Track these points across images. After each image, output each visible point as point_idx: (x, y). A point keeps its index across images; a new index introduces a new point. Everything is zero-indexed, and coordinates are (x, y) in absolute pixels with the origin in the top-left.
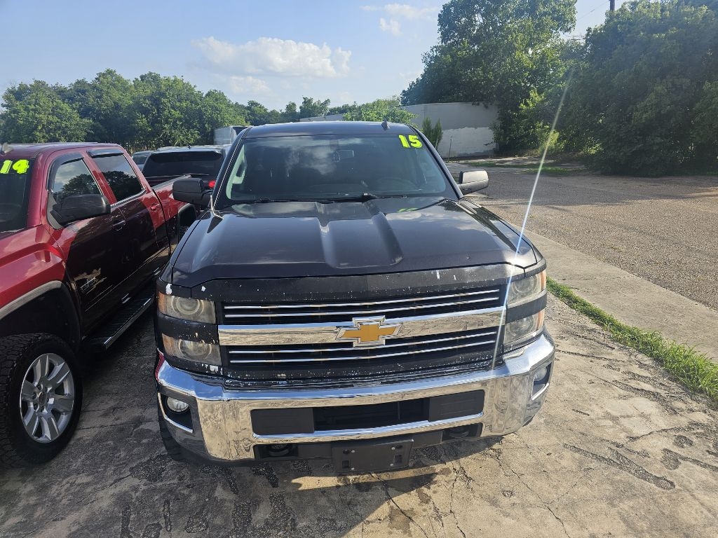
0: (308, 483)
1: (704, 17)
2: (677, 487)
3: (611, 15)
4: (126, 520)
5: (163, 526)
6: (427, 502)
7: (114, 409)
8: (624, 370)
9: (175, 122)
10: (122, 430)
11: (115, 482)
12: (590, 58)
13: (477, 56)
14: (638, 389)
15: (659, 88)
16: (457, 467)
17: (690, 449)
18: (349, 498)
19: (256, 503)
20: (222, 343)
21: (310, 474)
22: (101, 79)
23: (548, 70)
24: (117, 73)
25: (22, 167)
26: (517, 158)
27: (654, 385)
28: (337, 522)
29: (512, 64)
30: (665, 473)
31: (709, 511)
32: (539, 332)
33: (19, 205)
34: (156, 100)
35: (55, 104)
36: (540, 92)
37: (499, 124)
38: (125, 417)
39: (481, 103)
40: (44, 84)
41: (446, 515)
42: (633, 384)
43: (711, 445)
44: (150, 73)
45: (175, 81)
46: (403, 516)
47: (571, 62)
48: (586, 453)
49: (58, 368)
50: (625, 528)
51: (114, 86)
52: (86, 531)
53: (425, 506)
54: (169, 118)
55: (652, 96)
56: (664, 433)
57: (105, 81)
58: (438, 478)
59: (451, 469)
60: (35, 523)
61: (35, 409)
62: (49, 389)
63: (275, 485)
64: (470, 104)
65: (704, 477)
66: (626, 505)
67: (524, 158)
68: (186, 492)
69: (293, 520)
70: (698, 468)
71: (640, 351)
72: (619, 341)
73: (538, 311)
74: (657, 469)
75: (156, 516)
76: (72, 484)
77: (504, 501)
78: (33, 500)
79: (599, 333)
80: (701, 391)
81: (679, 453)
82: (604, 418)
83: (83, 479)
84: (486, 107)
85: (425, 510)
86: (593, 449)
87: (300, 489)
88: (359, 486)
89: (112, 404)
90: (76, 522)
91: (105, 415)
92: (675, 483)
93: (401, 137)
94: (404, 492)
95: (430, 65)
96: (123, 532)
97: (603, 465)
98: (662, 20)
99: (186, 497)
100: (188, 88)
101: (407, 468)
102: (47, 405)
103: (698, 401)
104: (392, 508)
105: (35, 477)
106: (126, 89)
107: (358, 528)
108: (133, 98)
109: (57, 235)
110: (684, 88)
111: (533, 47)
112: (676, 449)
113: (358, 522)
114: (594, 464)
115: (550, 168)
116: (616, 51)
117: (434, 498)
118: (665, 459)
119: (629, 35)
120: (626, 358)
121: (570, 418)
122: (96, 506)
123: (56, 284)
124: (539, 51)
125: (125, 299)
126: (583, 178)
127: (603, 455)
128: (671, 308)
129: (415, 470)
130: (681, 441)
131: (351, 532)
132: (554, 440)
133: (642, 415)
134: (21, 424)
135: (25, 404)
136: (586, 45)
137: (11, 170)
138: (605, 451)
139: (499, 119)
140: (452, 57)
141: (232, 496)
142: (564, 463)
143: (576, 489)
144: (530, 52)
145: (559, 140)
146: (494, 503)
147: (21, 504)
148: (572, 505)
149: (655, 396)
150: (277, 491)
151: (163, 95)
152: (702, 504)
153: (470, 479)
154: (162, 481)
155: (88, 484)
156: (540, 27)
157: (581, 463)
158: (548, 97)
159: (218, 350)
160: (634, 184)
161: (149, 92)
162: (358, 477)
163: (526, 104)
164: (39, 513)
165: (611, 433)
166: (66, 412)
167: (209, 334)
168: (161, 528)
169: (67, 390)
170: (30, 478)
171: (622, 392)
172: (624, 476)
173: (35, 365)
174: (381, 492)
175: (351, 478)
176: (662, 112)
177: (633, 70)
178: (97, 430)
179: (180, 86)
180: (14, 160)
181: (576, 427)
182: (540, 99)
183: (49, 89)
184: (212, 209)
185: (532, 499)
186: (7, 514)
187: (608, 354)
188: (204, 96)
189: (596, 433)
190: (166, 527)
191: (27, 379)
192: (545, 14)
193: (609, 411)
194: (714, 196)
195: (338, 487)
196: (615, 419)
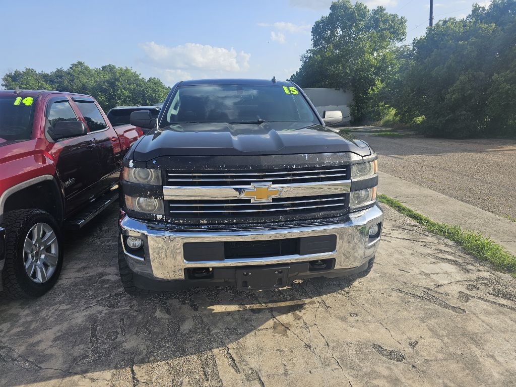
0: (218, 309)
1: (494, 31)
2: (467, 312)
3: (430, 29)
4: (94, 329)
5: (120, 332)
6: (299, 319)
7: (84, 268)
8: (435, 248)
9: (125, 99)
10: (90, 280)
11: (86, 308)
12: (416, 59)
13: (339, 56)
14: (443, 259)
15: (462, 78)
16: (320, 301)
17: (477, 292)
18: (246, 317)
19: (182, 320)
20: (166, 198)
21: (220, 304)
22: (74, 68)
23: (387, 67)
24: (85, 64)
25: (28, 101)
26: (366, 127)
27: (454, 257)
28: (238, 330)
29: (362, 62)
30: (459, 304)
31: (488, 325)
32: (373, 202)
33: (25, 128)
34: (112, 84)
35: (40, 84)
36: (382, 82)
37: (353, 104)
38: (92, 272)
39: (341, 89)
40: (32, 71)
41: (311, 326)
42: (440, 255)
43: (491, 290)
44: (110, 65)
45: (126, 70)
46: (283, 327)
47: (404, 60)
48: (407, 293)
49: (49, 234)
50: (431, 334)
51: (83, 73)
52: (66, 336)
53: (298, 321)
54: (121, 96)
55: (458, 82)
56: (460, 283)
57: (77, 70)
58: (306, 306)
59: (316, 301)
60: (31, 331)
61: (33, 260)
62: (42, 248)
63: (196, 309)
64: (334, 89)
65: (485, 307)
66: (432, 322)
67: (371, 126)
68: (135, 314)
69: (208, 329)
70: (482, 302)
71: (446, 238)
72: (432, 232)
73: (372, 187)
74: (454, 302)
75: (115, 327)
76: (56, 310)
77: (351, 319)
78: (29, 319)
79: (419, 227)
80: (486, 260)
81: (470, 294)
82: (420, 274)
83: (64, 307)
84: (345, 91)
85: (297, 324)
86: (412, 291)
87: (213, 312)
88: (253, 310)
89: (83, 265)
90: (59, 331)
91: (79, 271)
92: (466, 310)
93: (284, 87)
94: (284, 313)
95: (305, 62)
96: (92, 336)
97: (418, 300)
98: (464, 32)
99: (135, 317)
100: (136, 76)
101: (286, 300)
102: (40, 259)
103: (484, 266)
104: (275, 322)
105: (30, 306)
106: (92, 76)
107: (252, 333)
108: (96, 82)
109: (51, 146)
110: (481, 78)
111: (377, 50)
112: (467, 292)
113: (251, 330)
114: (413, 299)
115: (389, 133)
116: (433, 53)
117: (304, 317)
118: (460, 297)
119: (442, 43)
120: (437, 241)
121: (397, 274)
122: (73, 322)
123: (50, 177)
124: (381, 54)
125: (92, 199)
126: (412, 139)
127: (418, 295)
128: (469, 214)
129: (292, 302)
130: (471, 287)
131: (248, 335)
132: (386, 286)
133: (446, 273)
134: (23, 267)
135: (26, 254)
136: (414, 50)
137: (21, 103)
138: (419, 292)
139: (353, 100)
140: (321, 56)
141: (167, 316)
142: (392, 299)
143: (399, 313)
144: (375, 54)
145: (396, 115)
146: (343, 319)
147: (21, 321)
148: (396, 322)
149: (455, 263)
150: (197, 313)
151: (118, 80)
152: (483, 322)
153: (329, 307)
154: (118, 308)
155: (67, 310)
156: (382, 38)
157: (403, 299)
158: (388, 85)
159: (163, 204)
160: (446, 143)
161: (107, 77)
162: (252, 305)
163: (373, 90)
164: (33, 326)
165: (424, 282)
166: (52, 265)
167: (157, 192)
168: (118, 334)
169: (53, 251)
170: (27, 306)
171: (433, 260)
172: (431, 306)
173: (33, 229)
174: (268, 314)
175: (248, 306)
176: (465, 95)
177: (445, 66)
178: (73, 280)
179: (129, 74)
180: (24, 97)
181: (400, 279)
182: (382, 86)
183: (36, 75)
184: (157, 128)
185: (370, 318)
186: (11, 326)
187: (425, 239)
188: (146, 81)
189: (414, 282)
190: (122, 333)
191: (28, 237)
192: (385, 29)
193: (423, 270)
194: (502, 151)
195: (239, 311)
196: (426, 275)
